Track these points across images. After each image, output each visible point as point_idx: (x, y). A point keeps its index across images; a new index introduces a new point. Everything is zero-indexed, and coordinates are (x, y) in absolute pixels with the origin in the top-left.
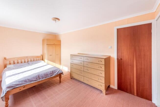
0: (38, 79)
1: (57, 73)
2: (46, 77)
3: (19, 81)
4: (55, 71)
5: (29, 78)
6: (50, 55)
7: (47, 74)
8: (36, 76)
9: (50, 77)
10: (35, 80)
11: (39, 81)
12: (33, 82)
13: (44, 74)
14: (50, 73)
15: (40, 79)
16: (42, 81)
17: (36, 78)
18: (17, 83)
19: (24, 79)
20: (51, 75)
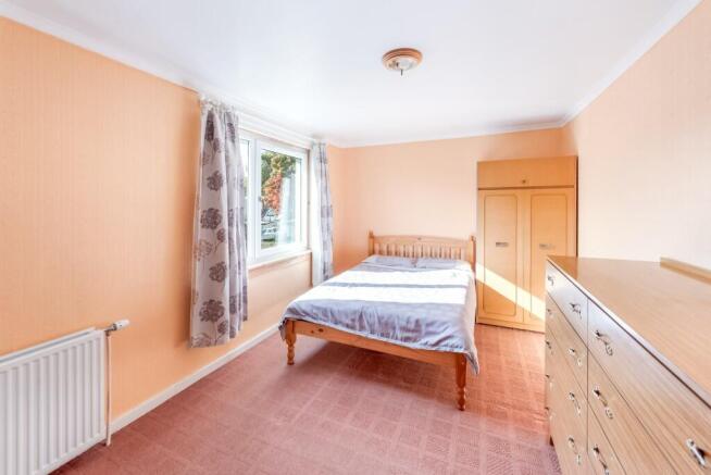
0: (357, 324)
1: (437, 343)
2: (382, 335)
3: (313, 306)
4: (431, 329)
5: (335, 308)
6: (498, 244)
7: (390, 321)
8: (355, 312)
9: (398, 342)
10: (347, 326)
11: (358, 333)
12: (340, 327)
13: (380, 319)
14: (404, 323)
15: (362, 328)
16: (366, 339)
17: (353, 320)
18: (308, 310)
19: (324, 306)
20: (407, 339)
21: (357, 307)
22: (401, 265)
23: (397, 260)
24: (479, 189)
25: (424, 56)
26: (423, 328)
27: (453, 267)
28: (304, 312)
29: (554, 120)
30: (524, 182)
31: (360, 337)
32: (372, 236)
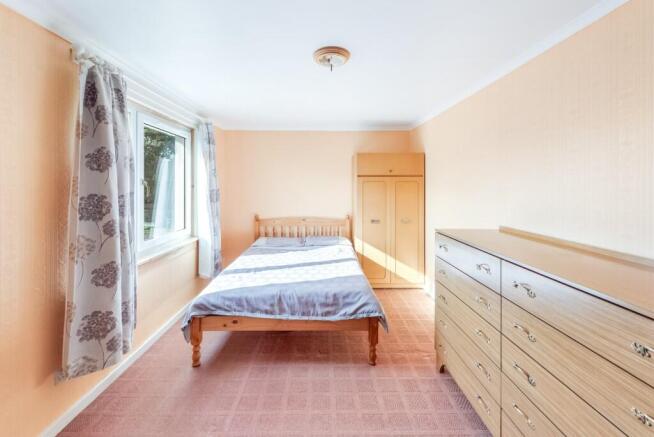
0: (276, 308)
1: (355, 312)
2: (303, 314)
3: (225, 298)
4: (347, 300)
5: (251, 296)
6: (373, 221)
7: (311, 299)
8: (273, 297)
9: (320, 318)
10: (266, 312)
11: (278, 317)
12: (258, 315)
13: (299, 299)
14: (323, 300)
15: (282, 311)
16: (287, 321)
17: (272, 305)
18: (219, 302)
19: (237, 296)
20: (327, 314)
21: (275, 291)
22: (290, 245)
23: (286, 241)
24: (359, 176)
25: (351, 56)
26: (341, 301)
27: (338, 244)
28: (213, 306)
29: (408, 124)
30: (391, 171)
31: (280, 321)
32: (257, 219)
